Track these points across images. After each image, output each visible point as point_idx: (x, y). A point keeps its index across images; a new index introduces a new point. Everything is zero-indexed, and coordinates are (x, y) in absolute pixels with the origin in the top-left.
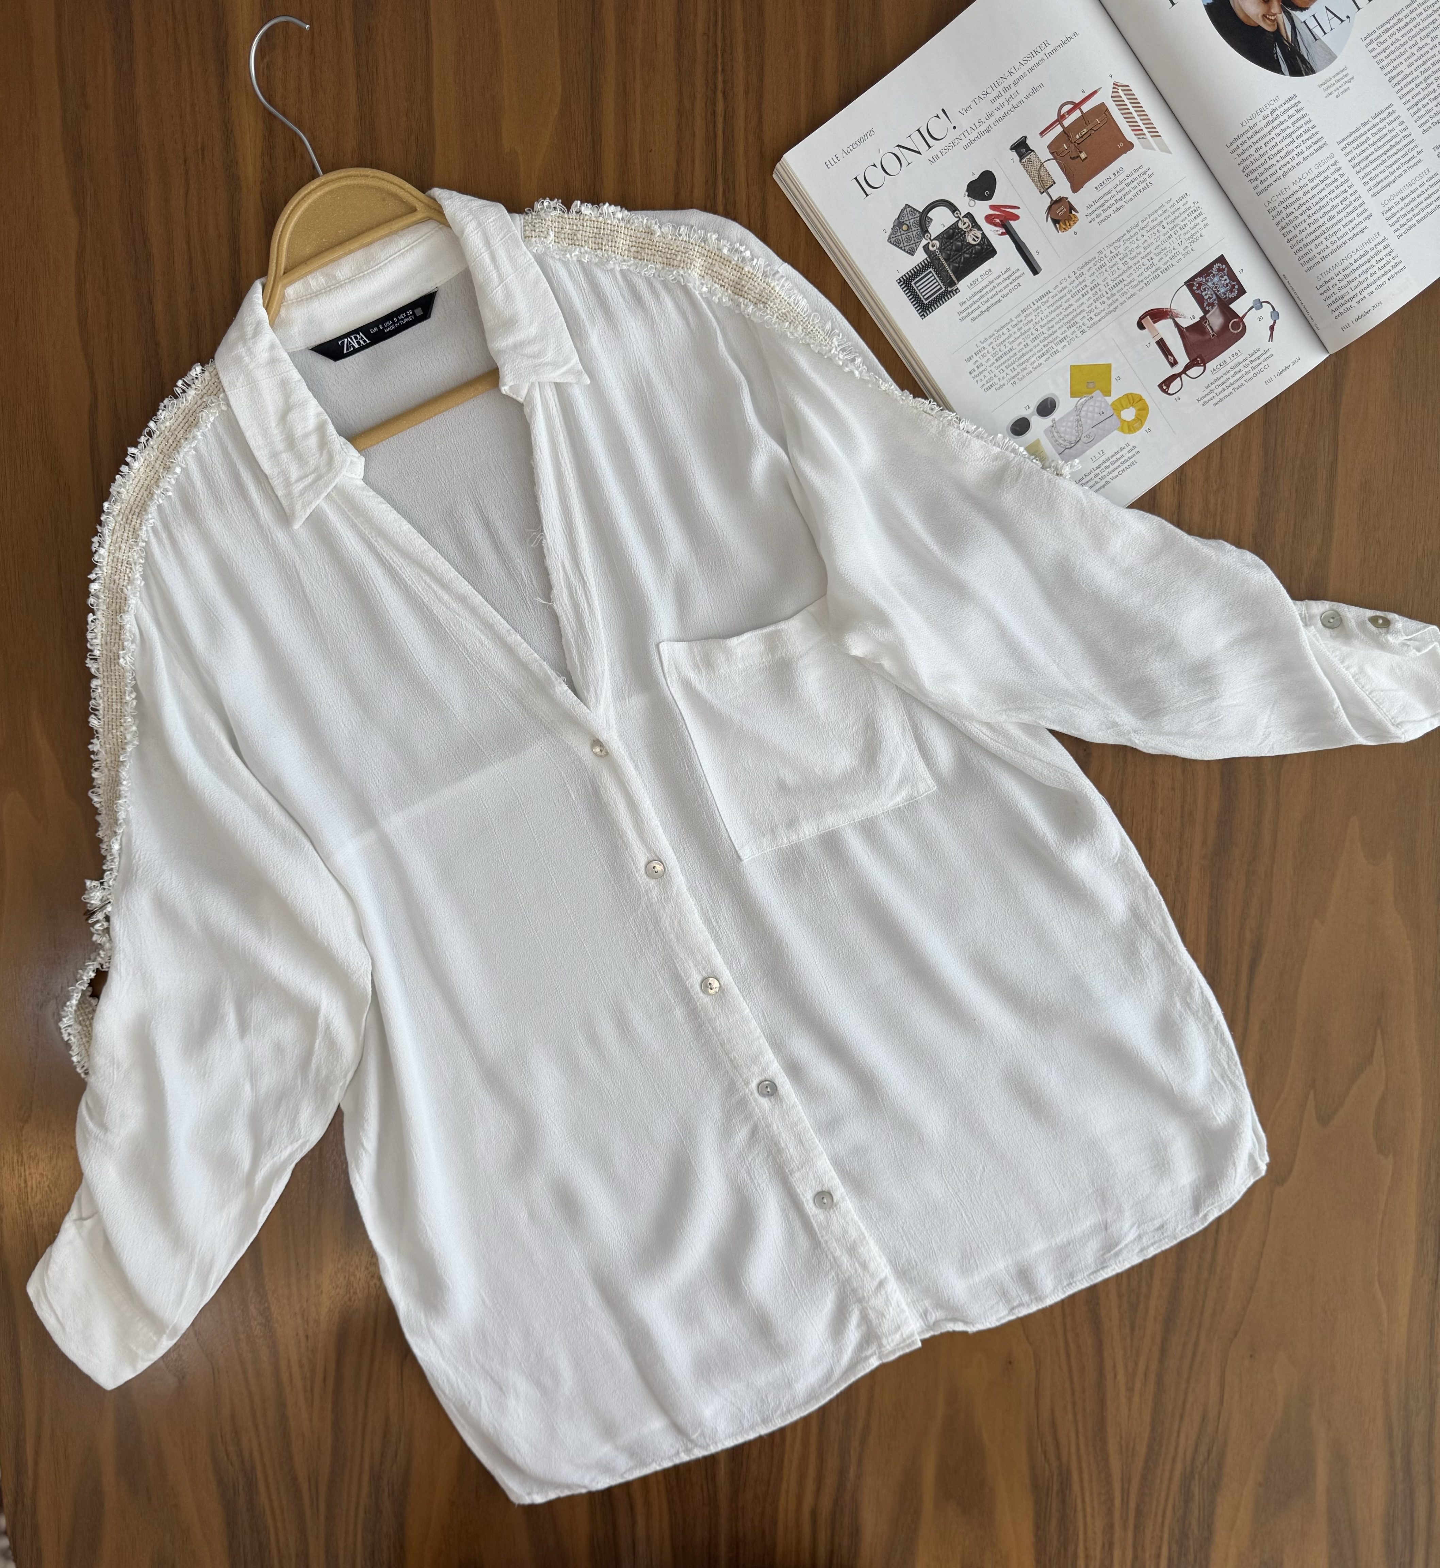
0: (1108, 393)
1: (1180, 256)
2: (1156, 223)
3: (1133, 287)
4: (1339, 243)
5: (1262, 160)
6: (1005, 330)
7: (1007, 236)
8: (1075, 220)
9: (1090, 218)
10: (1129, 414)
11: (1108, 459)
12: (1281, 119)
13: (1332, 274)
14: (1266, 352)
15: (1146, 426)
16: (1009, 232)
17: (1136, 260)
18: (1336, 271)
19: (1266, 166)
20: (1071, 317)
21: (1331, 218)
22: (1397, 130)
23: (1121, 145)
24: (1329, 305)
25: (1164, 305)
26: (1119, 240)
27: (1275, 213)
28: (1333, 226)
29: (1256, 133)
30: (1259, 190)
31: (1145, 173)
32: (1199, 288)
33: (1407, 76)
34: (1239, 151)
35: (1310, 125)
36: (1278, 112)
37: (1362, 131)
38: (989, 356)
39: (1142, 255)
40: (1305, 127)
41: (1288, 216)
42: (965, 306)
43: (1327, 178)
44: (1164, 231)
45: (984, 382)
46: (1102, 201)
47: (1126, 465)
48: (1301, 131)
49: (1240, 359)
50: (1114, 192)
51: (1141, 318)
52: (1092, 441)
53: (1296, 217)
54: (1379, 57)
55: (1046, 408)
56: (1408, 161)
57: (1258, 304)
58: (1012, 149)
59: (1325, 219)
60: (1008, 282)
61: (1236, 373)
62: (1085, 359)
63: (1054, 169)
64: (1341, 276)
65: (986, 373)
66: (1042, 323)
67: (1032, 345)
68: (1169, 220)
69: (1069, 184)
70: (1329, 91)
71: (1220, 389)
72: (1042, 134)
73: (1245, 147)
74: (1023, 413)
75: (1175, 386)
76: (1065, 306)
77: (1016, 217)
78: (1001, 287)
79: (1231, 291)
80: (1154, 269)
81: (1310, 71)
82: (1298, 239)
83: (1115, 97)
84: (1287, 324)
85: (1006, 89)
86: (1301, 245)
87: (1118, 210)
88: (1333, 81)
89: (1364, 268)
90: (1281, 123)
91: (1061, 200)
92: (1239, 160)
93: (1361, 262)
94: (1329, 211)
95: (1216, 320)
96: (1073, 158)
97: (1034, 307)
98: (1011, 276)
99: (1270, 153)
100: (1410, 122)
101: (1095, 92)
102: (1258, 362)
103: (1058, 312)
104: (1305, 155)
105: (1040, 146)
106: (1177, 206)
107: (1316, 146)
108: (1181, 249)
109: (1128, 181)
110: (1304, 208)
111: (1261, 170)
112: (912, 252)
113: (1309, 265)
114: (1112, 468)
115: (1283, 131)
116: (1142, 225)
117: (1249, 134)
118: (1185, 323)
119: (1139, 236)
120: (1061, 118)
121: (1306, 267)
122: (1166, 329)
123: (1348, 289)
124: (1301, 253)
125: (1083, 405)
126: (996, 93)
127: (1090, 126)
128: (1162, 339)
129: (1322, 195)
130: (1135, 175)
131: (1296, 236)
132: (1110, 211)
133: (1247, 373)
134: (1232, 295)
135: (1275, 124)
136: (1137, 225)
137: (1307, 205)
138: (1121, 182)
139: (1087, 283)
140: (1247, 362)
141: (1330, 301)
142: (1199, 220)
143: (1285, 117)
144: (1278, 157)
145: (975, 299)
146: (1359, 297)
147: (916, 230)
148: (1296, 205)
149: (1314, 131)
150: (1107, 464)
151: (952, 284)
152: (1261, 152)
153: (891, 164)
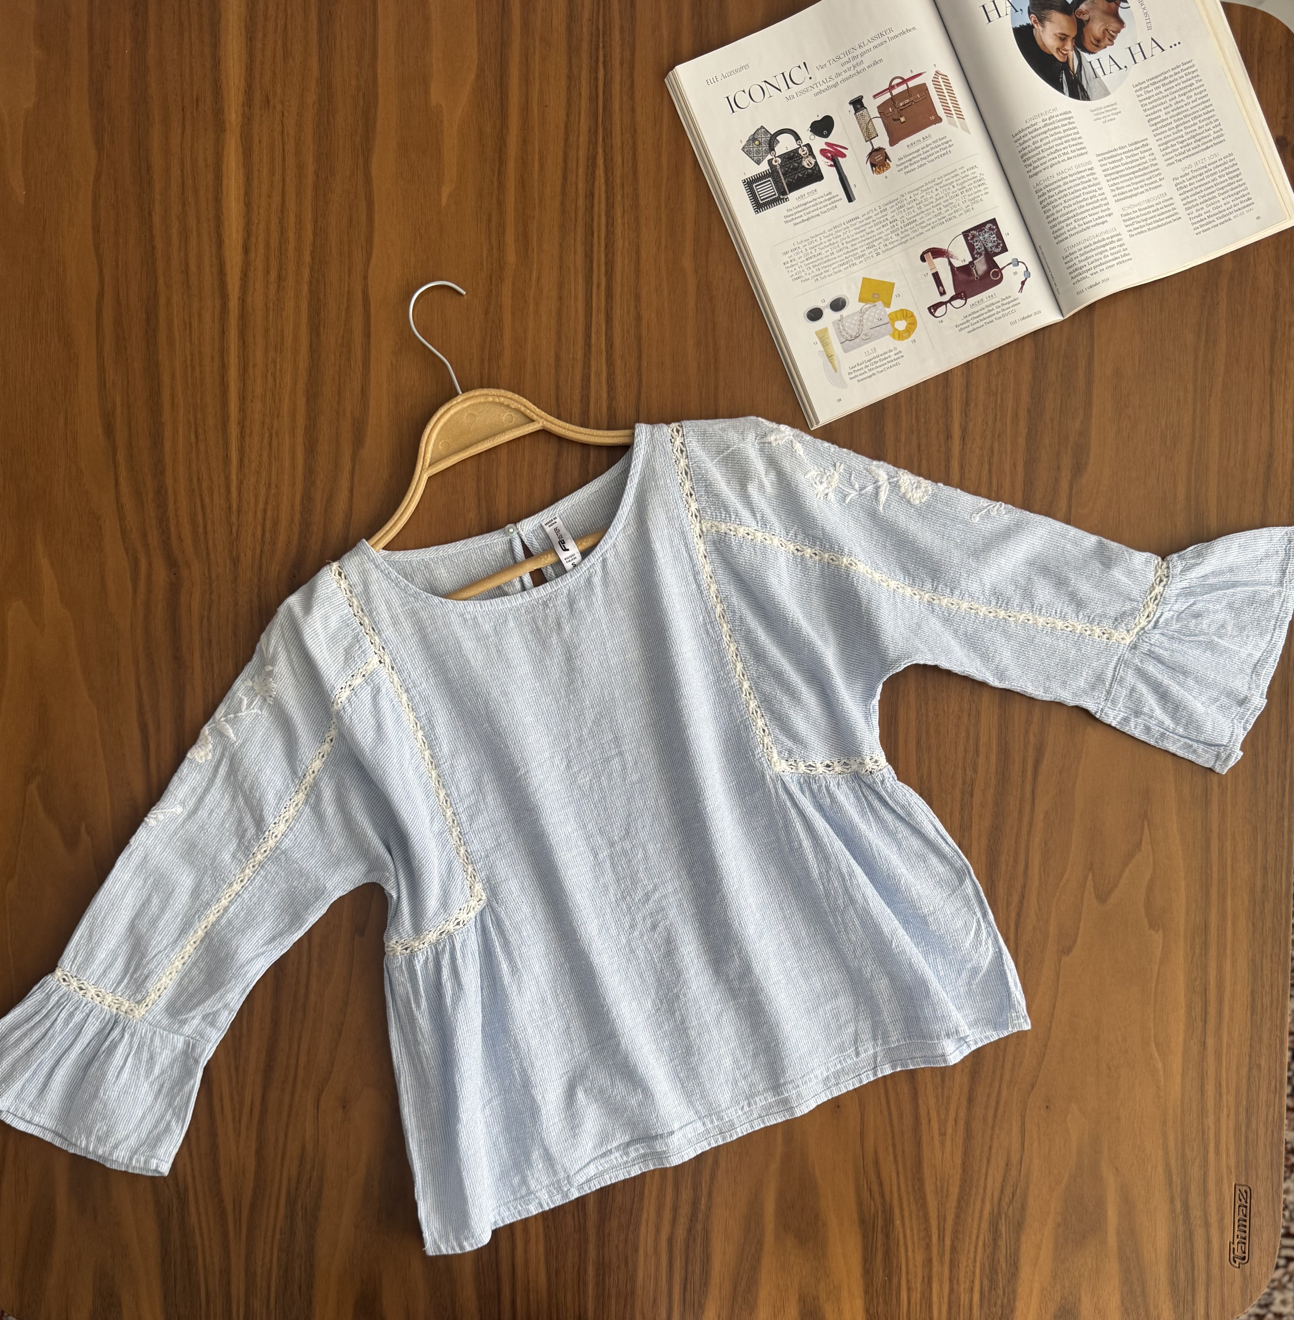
0: (888, 305)
1: (962, 212)
2: (948, 182)
3: (922, 228)
4: (1084, 227)
5: (1037, 152)
6: (818, 238)
7: (834, 168)
8: (888, 167)
9: (899, 168)
10: (901, 325)
11: (878, 356)
12: (1056, 125)
13: (1075, 249)
14: (1015, 300)
15: (913, 337)
16: (837, 165)
17: (928, 207)
18: (1079, 247)
19: (1039, 156)
20: (871, 240)
21: (1081, 207)
22: (1147, 159)
23: (933, 118)
24: (1070, 273)
25: (944, 247)
26: (918, 189)
27: (1040, 194)
28: (1081, 213)
29: (1036, 130)
30: (1031, 174)
31: (947, 142)
32: (972, 239)
33: (1163, 121)
34: (1021, 141)
35: (1078, 136)
36: (1054, 119)
37: (1119, 152)
38: (801, 255)
39: (934, 204)
40: (1074, 136)
41: (1049, 197)
42: (791, 213)
43: (1083, 177)
44: (954, 190)
45: (794, 273)
46: (911, 157)
47: (891, 364)
48: (1069, 138)
49: (994, 301)
50: (921, 152)
51: (924, 253)
52: (868, 339)
53: (1056, 200)
54: (1144, 102)
55: (838, 305)
56: (1152, 183)
57: (1016, 262)
58: (850, 103)
59: (1076, 206)
60: (828, 202)
61: (989, 311)
62: (875, 275)
63: (879, 124)
64: (1082, 252)
65: (796, 267)
66: (848, 240)
67: (836, 255)
68: (959, 182)
69: (888, 139)
70: (1099, 116)
71: (975, 321)
72: (875, 96)
73: (1026, 139)
74: (820, 305)
75: (940, 311)
76: (868, 231)
77: (844, 156)
78: (822, 205)
79: (997, 247)
80: (940, 217)
81: (1086, 97)
82: (1055, 217)
83: (935, 81)
84: (1036, 282)
85: (854, 58)
86: (1056, 222)
87: (921, 166)
88: (1103, 110)
89: (1100, 250)
90: (1055, 128)
91: (880, 150)
92: (1020, 148)
93: (1099, 245)
94: (1081, 202)
95: (981, 267)
96: (894, 120)
97: (844, 226)
98: (831, 197)
99: (1043, 147)
100: (1158, 155)
101: (920, 74)
102: (1007, 306)
103: (862, 234)
104: (1069, 156)
105: (872, 106)
106: (967, 173)
107: (1079, 152)
108: (964, 206)
109: (933, 146)
110: (1062, 194)
111: (1035, 159)
112: (758, 162)
113: (1060, 239)
114: (879, 364)
115: (1056, 134)
116: (937, 181)
117: (1030, 130)
118: (957, 264)
119: (934, 190)
120: (891, 88)
121: (1056, 241)
122: (941, 265)
123: (1085, 263)
124: (1055, 229)
125: (867, 310)
126: (846, 59)
127: (912, 99)
128: (937, 273)
129: (1077, 188)
130: (939, 143)
131: (1053, 214)
132: (915, 166)
133: (997, 313)
134: (997, 251)
135: (1050, 127)
136: (934, 181)
137: (1065, 193)
138: (927, 146)
139: (888, 217)
140: (999, 304)
141: (1071, 270)
142: (982, 188)
143: (1060, 124)
144: (1048, 152)
145: (799, 209)
146: (1093, 271)
147: (765, 147)
148: (1057, 191)
149: (1080, 141)
150: (877, 360)
151: (784, 193)
152: (1037, 145)
153: (757, 93)
